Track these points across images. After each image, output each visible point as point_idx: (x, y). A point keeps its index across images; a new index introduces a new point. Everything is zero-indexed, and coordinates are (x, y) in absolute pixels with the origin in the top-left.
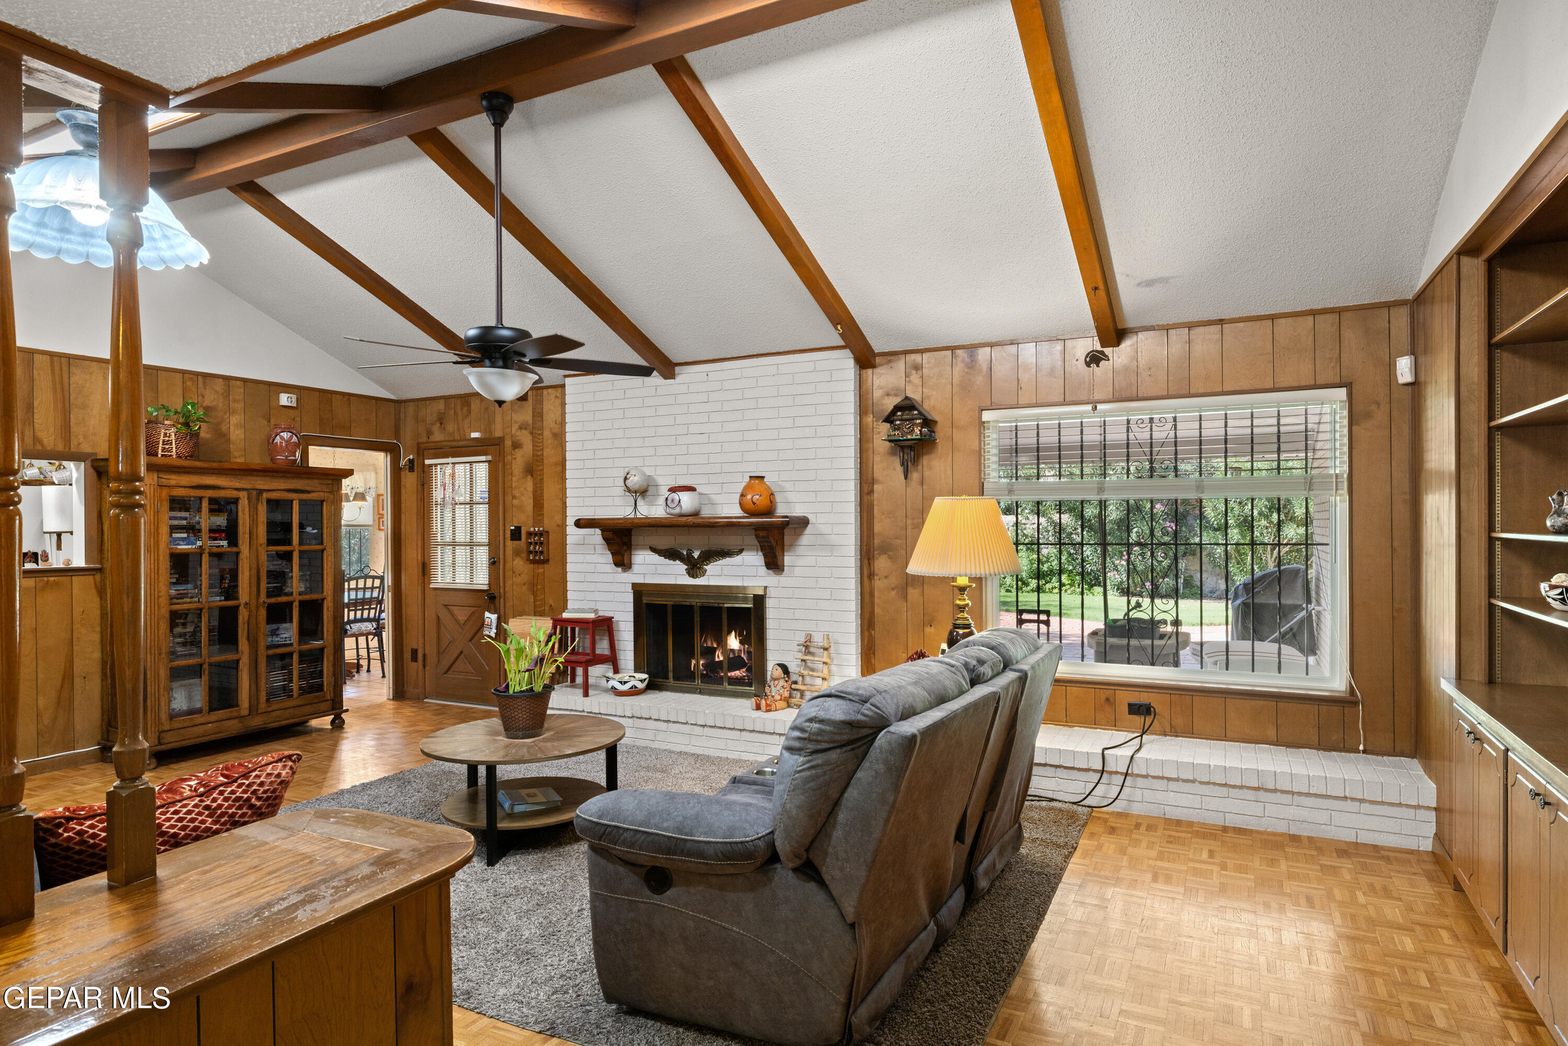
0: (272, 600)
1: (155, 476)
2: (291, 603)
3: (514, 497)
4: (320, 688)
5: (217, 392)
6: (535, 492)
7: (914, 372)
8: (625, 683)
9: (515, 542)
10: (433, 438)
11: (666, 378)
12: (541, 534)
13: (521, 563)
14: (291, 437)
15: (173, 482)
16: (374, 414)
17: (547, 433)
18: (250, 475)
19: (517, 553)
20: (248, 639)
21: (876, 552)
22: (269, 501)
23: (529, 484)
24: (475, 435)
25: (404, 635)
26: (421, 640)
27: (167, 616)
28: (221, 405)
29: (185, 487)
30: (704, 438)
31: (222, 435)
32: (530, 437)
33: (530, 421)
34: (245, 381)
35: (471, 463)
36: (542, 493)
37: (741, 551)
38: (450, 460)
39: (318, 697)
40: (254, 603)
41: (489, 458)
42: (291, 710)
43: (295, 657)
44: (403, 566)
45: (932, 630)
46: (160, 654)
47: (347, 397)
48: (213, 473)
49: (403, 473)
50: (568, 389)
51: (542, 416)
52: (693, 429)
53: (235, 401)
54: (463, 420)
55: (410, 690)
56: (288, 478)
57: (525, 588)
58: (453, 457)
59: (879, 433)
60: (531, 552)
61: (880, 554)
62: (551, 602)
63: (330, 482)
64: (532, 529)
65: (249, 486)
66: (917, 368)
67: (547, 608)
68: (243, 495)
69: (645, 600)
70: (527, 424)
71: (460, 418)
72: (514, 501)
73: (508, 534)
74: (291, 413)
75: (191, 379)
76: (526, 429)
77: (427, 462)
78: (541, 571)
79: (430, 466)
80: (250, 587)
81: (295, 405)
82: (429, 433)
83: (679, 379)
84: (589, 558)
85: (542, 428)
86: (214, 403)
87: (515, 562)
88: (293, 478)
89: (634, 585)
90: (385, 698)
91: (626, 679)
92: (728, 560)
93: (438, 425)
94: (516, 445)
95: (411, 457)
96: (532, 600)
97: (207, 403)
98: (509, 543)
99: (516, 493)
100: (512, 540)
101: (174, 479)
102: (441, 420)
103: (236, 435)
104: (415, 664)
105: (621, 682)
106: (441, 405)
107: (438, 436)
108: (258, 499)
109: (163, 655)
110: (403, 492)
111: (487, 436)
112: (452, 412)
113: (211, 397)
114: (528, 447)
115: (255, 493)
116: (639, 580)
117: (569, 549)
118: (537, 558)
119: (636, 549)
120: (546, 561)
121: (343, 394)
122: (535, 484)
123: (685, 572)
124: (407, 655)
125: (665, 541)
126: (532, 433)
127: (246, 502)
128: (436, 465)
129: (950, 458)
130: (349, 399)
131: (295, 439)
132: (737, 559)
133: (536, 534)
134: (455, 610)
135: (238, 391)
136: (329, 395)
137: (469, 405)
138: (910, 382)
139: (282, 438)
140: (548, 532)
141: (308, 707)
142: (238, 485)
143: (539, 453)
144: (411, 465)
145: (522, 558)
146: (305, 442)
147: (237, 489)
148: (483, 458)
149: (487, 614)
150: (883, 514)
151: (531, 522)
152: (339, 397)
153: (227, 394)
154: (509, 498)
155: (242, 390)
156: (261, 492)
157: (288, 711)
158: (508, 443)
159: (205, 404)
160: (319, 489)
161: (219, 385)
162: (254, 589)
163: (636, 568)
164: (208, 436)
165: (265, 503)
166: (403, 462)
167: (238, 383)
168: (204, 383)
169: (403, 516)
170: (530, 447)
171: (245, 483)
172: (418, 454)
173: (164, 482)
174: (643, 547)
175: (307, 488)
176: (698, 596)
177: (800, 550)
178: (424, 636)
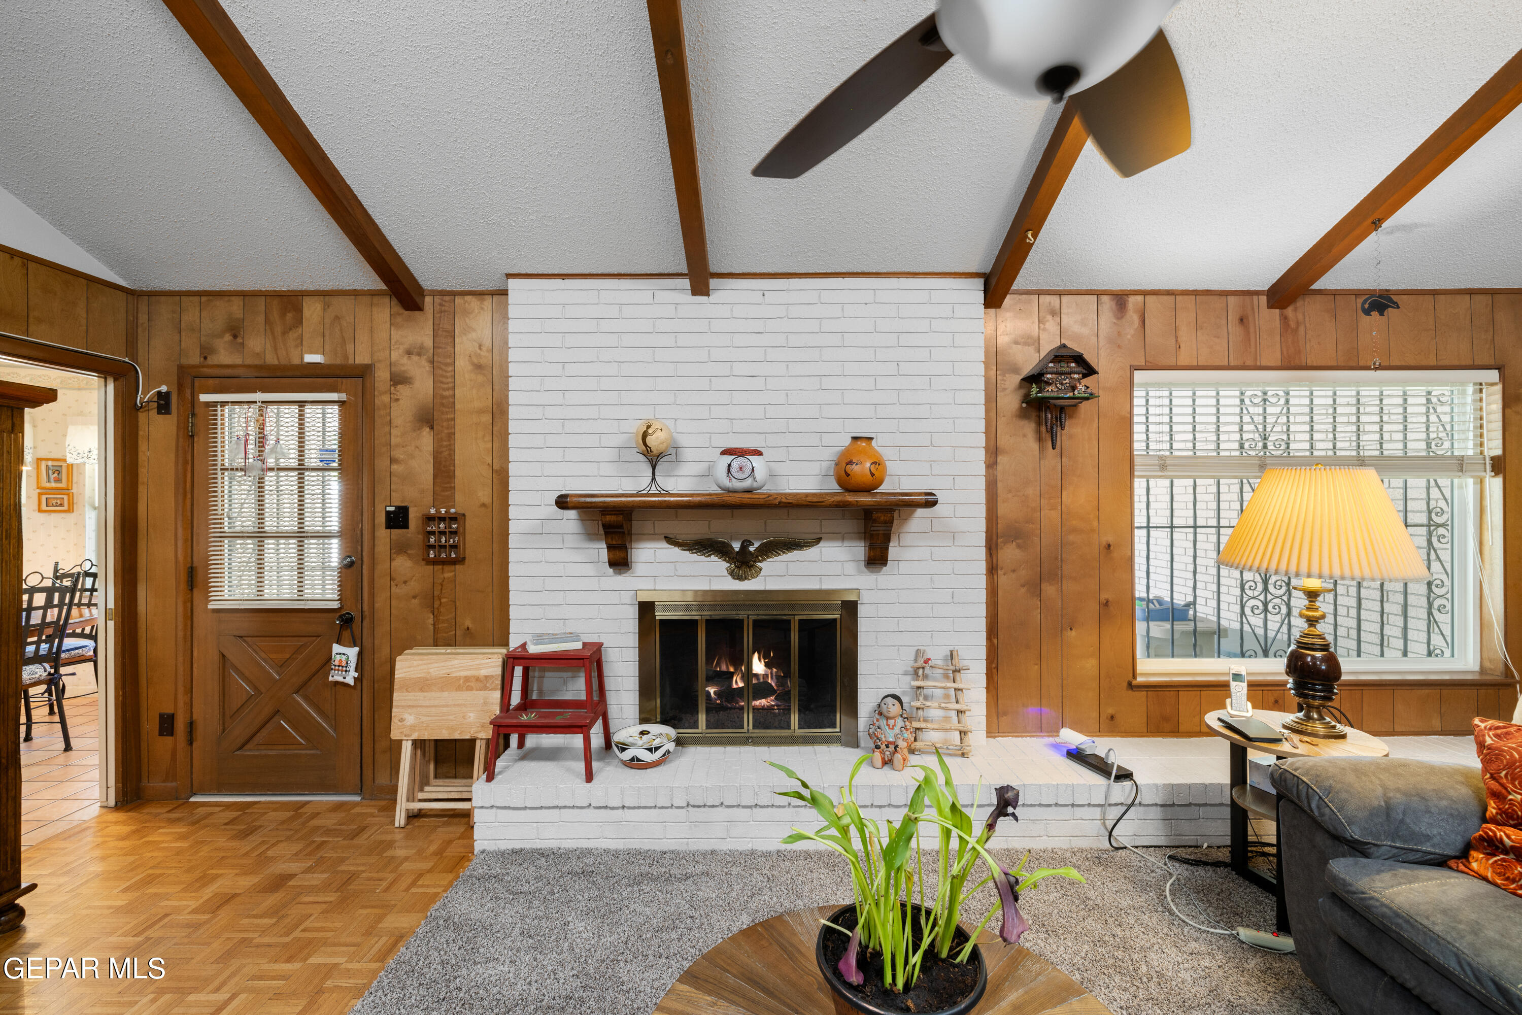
3: (393, 460)
6: (436, 453)
7: (1049, 317)
8: (657, 749)
9: (396, 532)
10: (213, 360)
12: (454, 519)
13: (409, 564)
16: (81, 306)
17: (462, 364)
19: (400, 548)
21: (1000, 540)
23: (426, 439)
24: (312, 358)
25: (143, 695)
26: (182, 699)
30: (758, 383)
32: (427, 367)
33: (428, 344)
35: (301, 404)
36: (452, 455)
37: (818, 540)
38: (259, 396)
41: (343, 397)
44: (141, 574)
45: (1073, 633)
49: (142, 417)
50: (512, 297)
51: (453, 337)
54: (284, 333)
55: (154, 784)
57: (415, 602)
58: (264, 391)
59: (1004, 389)
60: (432, 547)
61: (1005, 543)
62: (468, 623)
64: (433, 511)
66: (1056, 313)
67: (459, 633)
70: (422, 347)
71: (278, 329)
72: (395, 467)
73: (381, 519)
76: (418, 355)
77: (204, 398)
78: (448, 575)
79: (208, 404)
82: (206, 351)
83: (715, 297)
84: (552, 555)
85: (452, 355)
87: (394, 564)
90: (94, 810)
92: (795, 555)
93: (228, 337)
94: (399, 379)
95: (164, 389)
96: (430, 621)
98: (384, 535)
99: (398, 454)
100: (388, 527)
102: (235, 331)
104: (169, 740)
105: (650, 750)
106: (236, 307)
107: (224, 356)
110: (142, 446)
111: (338, 361)
112: (260, 318)
114: (423, 383)
117: (513, 541)
118: (443, 555)
120: (460, 560)
122: (437, 441)
123: (725, 573)
124: (150, 725)
125: (697, 528)
126: (431, 362)
128: (224, 404)
129: (1095, 425)
132: (811, 553)
133: (442, 519)
134: (263, 643)
137: (299, 310)
138: (1044, 329)
140: (464, 515)
144: (163, 404)
145: (409, 556)
148: (334, 396)
149: (336, 648)
150: (1010, 491)
151: (429, 499)
154: (382, 463)
158: (382, 375)
163: (640, 568)
166: (144, 396)
169: (142, 491)
170: (430, 383)
172: (180, 384)
174: (653, 537)
176: (751, 606)
177: (906, 539)
178: (190, 691)
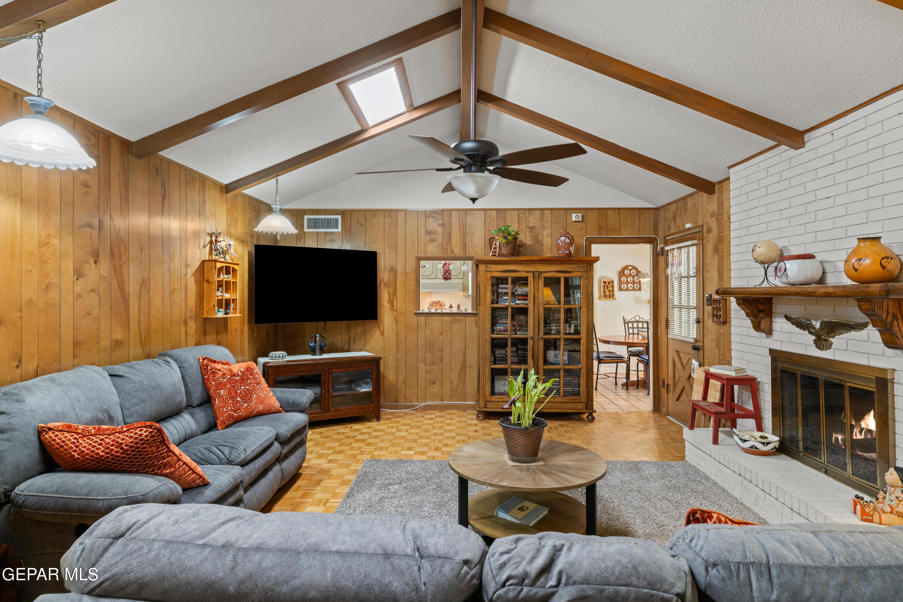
0: (547, 337)
1: (485, 266)
2: (560, 339)
3: (708, 272)
4: (578, 394)
5: (536, 218)
6: (719, 266)
8: (745, 441)
9: (708, 307)
10: (671, 231)
11: (797, 149)
12: (719, 301)
13: (711, 324)
14: (566, 239)
15: (493, 269)
16: (637, 219)
17: (725, 217)
18: (534, 263)
19: (709, 315)
20: (533, 357)
22: (545, 278)
23: (716, 260)
24: (688, 226)
25: (660, 369)
26: (666, 374)
27: (490, 340)
28: (538, 225)
29: (499, 271)
31: (538, 242)
32: (716, 223)
33: (716, 210)
34: (552, 210)
35: (688, 246)
36: (723, 267)
37: (866, 324)
38: (675, 246)
39: (575, 399)
40: (536, 337)
41: (696, 242)
42: (558, 404)
43: (562, 372)
44: (659, 321)
46: (486, 360)
47: (617, 211)
48: (514, 264)
49: (659, 257)
50: (731, 178)
51: (722, 204)
52: (821, 194)
53: (546, 222)
55: (662, 407)
56: (557, 264)
57: (714, 343)
60: (715, 315)
63: (585, 265)
64: (716, 297)
65: (534, 270)
68: (530, 276)
69: (780, 365)
70: (715, 212)
71: (682, 214)
72: (708, 274)
73: (705, 300)
74: (580, 225)
75: (522, 213)
76: (714, 216)
77: (666, 248)
79: (669, 251)
80: (534, 328)
81: (581, 220)
82: (669, 228)
83: (807, 147)
84: (744, 323)
85: (722, 214)
86: (534, 225)
87: (709, 323)
88: (560, 264)
89: (772, 352)
91: (746, 437)
93: (673, 221)
94: (709, 230)
95: (662, 246)
96: (718, 354)
97: (530, 225)
98: (706, 307)
99: (709, 268)
100: (707, 305)
101: (494, 267)
102: (674, 218)
103: (547, 241)
104: (664, 390)
105: (741, 439)
107: (673, 230)
108: (539, 277)
109: (487, 361)
111: (694, 225)
112: (679, 211)
113: (533, 221)
114: (715, 231)
115: (537, 274)
116: (777, 347)
117: (732, 314)
118: (718, 320)
119: (775, 317)
121: (615, 209)
122: (719, 260)
124: (661, 383)
126: (717, 219)
127: (532, 279)
130: (619, 212)
131: (568, 240)
133: (717, 301)
134: (682, 355)
135: (548, 216)
136: (605, 211)
139: (561, 241)
141: (570, 404)
142: (527, 269)
143: (721, 235)
144: (662, 252)
145: (711, 320)
146: (591, 241)
147: (527, 272)
148: (693, 242)
149: (693, 361)
152: (612, 211)
153: (542, 219)
154: (706, 273)
155: (550, 215)
156: (541, 273)
157: (557, 404)
158: (705, 229)
159: (529, 226)
160: (578, 270)
161: (537, 214)
162: (537, 329)
163: (776, 335)
164: (531, 243)
165: (543, 279)
166: (658, 250)
167: (548, 211)
168: (529, 214)
170: (717, 230)
171: (532, 268)
172: (665, 243)
173: (488, 269)
174: (780, 315)
175: (570, 270)
176: (822, 370)
178: (668, 371)
